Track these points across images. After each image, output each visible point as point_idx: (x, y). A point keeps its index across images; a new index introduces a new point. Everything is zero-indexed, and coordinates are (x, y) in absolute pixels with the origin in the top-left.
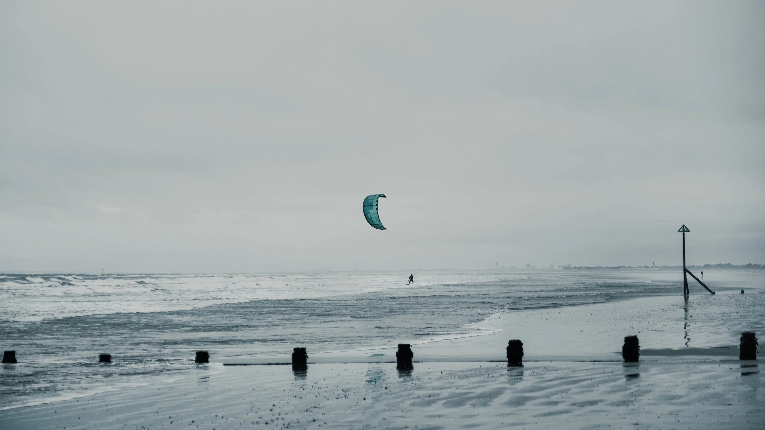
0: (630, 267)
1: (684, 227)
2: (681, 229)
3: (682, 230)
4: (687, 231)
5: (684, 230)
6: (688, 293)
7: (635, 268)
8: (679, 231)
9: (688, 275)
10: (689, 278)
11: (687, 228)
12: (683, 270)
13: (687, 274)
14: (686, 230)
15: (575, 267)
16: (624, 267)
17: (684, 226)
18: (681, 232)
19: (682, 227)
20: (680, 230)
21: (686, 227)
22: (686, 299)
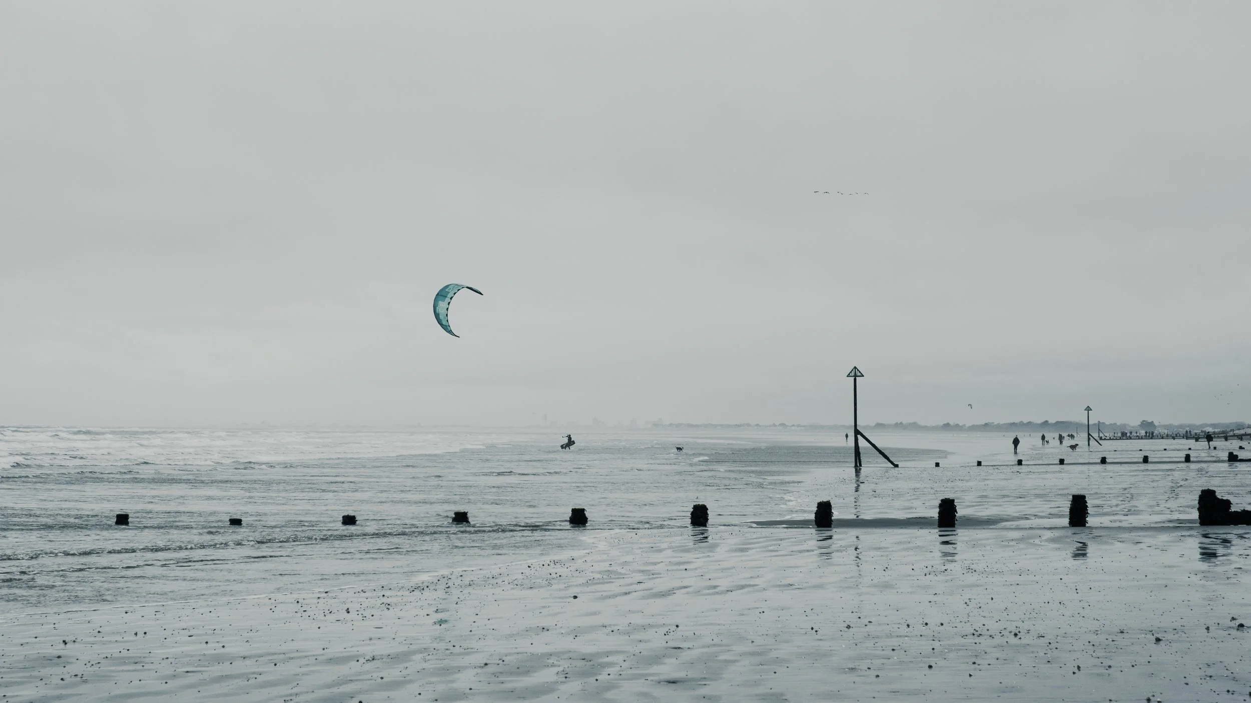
0: (757, 425)
1: (855, 371)
2: (851, 372)
3: (853, 374)
4: (859, 376)
5: (855, 374)
6: (860, 465)
7: (766, 426)
8: (848, 376)
9: (860, 439)
10: (862, 443)
11: (860, 372)
12: (853, 431)
13: (859, 436)
14: (858, 374)
15: (671, 424)
16: (748, 425)
17: (855, 368)
18: (852, 376)
19: (852, 370)
20: (849, 374)
21: (858, 370)
22: (858, 472)
